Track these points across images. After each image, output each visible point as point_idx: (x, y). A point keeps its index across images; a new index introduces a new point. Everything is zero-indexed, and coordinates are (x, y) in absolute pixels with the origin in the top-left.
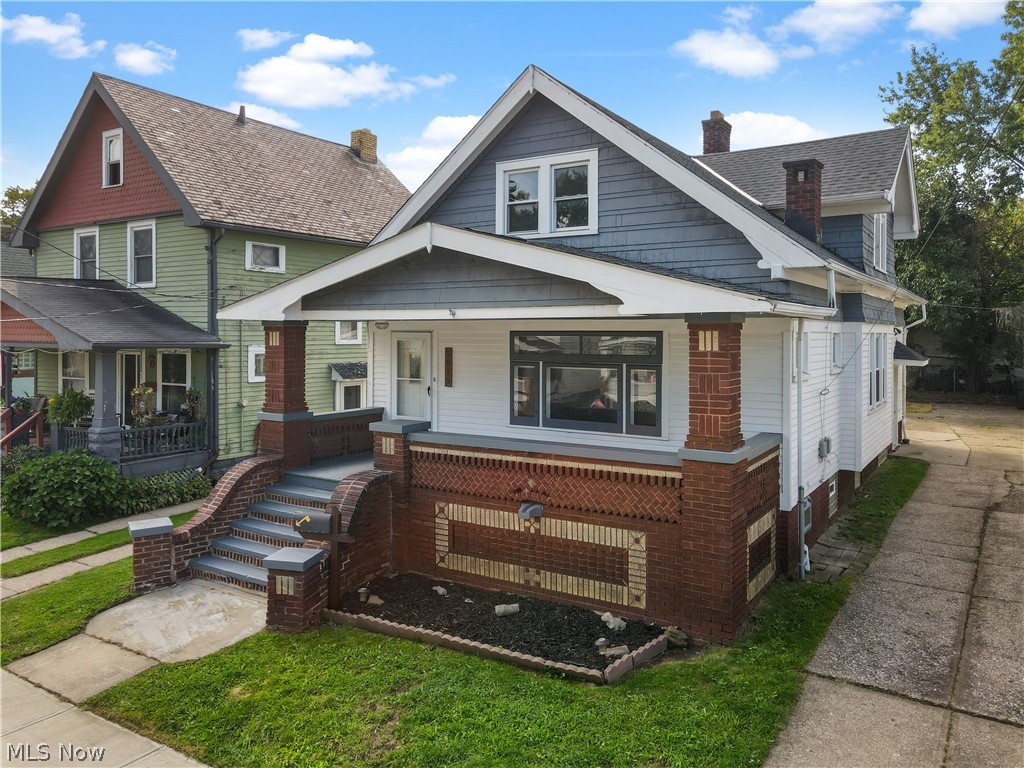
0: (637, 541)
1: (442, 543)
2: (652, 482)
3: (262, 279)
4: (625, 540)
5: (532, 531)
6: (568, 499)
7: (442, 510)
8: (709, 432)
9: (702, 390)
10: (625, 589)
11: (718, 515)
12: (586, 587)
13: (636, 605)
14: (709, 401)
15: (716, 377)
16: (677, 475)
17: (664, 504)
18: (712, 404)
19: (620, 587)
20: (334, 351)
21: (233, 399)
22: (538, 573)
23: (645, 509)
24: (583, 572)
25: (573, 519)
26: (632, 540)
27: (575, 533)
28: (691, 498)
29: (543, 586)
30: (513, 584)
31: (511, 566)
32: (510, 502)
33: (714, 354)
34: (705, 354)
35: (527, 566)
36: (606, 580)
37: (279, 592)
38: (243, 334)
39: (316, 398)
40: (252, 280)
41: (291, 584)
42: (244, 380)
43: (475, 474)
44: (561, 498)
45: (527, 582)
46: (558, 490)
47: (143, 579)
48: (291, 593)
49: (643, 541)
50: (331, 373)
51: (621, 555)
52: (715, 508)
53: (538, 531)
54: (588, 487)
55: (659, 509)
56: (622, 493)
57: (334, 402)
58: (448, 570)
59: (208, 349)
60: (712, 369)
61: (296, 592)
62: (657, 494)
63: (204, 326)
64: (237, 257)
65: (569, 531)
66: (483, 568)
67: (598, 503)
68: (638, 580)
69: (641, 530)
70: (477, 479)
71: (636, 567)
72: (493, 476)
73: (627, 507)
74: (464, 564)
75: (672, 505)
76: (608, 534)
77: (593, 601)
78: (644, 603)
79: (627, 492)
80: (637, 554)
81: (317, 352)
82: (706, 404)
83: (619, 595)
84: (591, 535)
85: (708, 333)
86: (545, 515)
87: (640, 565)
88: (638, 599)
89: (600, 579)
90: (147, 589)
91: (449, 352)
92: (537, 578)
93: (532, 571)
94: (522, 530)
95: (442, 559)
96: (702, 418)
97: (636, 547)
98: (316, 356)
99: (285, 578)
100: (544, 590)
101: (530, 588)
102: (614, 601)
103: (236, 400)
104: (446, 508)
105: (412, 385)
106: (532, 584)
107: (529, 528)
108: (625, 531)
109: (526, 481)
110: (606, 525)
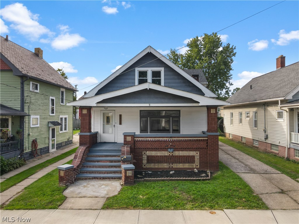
0: (197, 153)
1: (145, 161)
2: (200, 140)
3: (34, 94)
4: (194, 154)
5: (171, 155)
6: (180, 147)
7: (145, 153)
8: (213, 129)
9: (212, 121)
10: (194, 164)
11: (216, 145)
12: (185, 165)
13: (197, 167)
14: (213, 123)
15: (215, 118)
16: (206, 139)
17: (203, 145)
18: (214, 124)
19: (193, 164)
20: (49, 118)
21: (27, 133)
22: (172, 164)
23: (199, 146)
24: (184, 162)
25: (181, 151)
26: (196, 153)
27: (182, 154)
28: (210, 143)
29: (174, 167)
30: (166, 168)
31: (165, 164)
32: (165, 149)
33: (214, 113)
34: (212, 113)
35: (169, 163)
36: (190, 163)
37: (127, 175)
38: (30, 111)
39: (45, 132)
40: (31, 94)
41: (131, 173)
42: (30, 127)
43: (154, 143)
44: (178, 147)
45: (169, 167)
46: (178, 145)
47: (67, 182)
48: (131, 175)
49: (198, 153)
50: (48, 124)
51: (193, 157)
52: (215, 144)
53: (172, 155)
54: (185, 143)
55: (202, 146)
56: (193, 144)
57: (49, 134)
58: (146, 168)
59: (20, 116)
60: (214, 117)
61: (132, 175)
62: (202, 143)
63: (19, 109)
64: (28, 86)
65: (181, 154)
66: (157, 166)
67: (188, 146)
68: (197, 162)
69: (198, 151)
70: (155, 145)
71: (197, 159)
72: (160, 143)
73: (195, 146)
74: (152, 166)
75: (205, 145)
76: (190, 153)
77: (187, 168)
78: (199, 166)
79: (195, 143)
80: (197, 156)
81: (46, 118)
82: (213, 124)
83: (193, 166)
84: (186, 154)
85: (213, 109)
86: (174, 151)
87: (198, 158)
88: (197, 166)
89: (188, 163)
90: (68, 185)
91: (120, 116)
92: (172, 166)
93: (171, 164)
94: (168, 155)
95: (145, 166)
96: (212, 126)
97: (197, 155)
98: (46, 119)
99: (129, 172)
100: (174, 168)
101: (170, 168)
102: (192, 167)
103: (28, 133)
104: (146, 153)
105: (107, 125)
106: (171, 167)
107: (170, 154)
108: (194, 152)
109: (169, 144)
110: (190, 151)
